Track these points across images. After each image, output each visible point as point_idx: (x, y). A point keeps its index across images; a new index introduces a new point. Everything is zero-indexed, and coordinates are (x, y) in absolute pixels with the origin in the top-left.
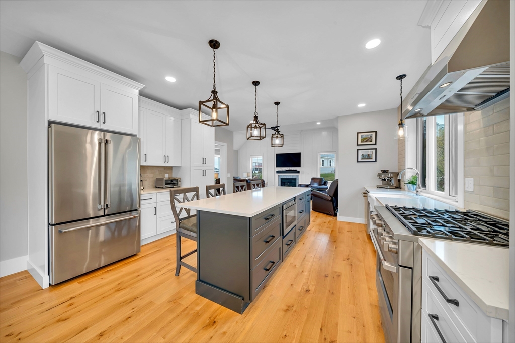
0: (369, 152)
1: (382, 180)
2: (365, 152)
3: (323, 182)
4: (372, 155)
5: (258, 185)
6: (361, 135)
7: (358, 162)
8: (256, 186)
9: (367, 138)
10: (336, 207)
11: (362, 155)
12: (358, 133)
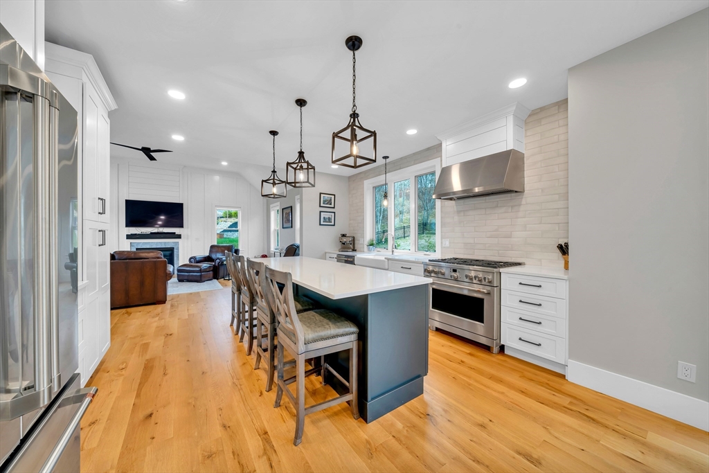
0: (329, 215)
1: (342, 243)
4: (331, 219)
6: (323, 197)
7: (320, 225)
9: (328, 200)
11: (324, 218)
12: (321, 194)
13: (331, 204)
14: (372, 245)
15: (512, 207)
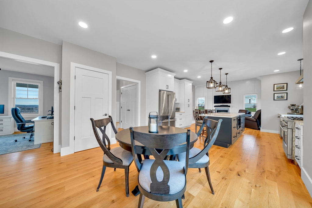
0: (283, 95)
1: (291, 110)
2: (280, 95)
3: (248, 112)
4: (284, 96)
5: (203, 112)
6: (277, 86)
7: (274, 100)
8: (203, 113)
10: (259, 124)
11: (277, 96)
12: (274, 85)
13: (284, 88)
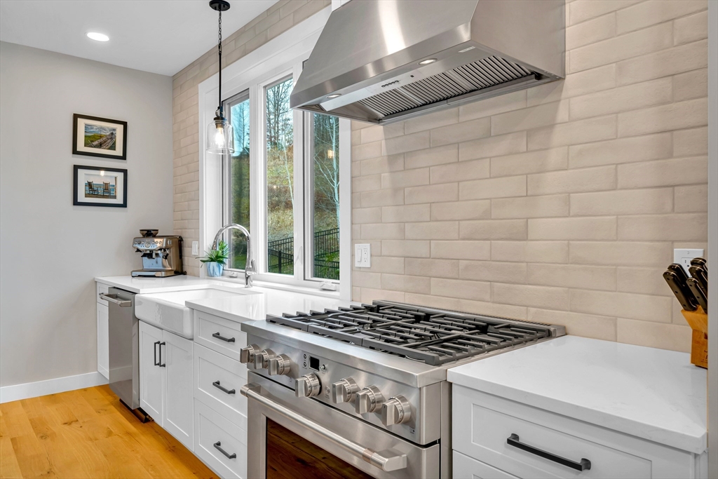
1: (144, 255)
2: (100, 178)
4: (115, 189)
6: (87, 126)
7: (76, 203)
9: (101, 137)
11: (90, 185)
12: (76, 117)
13: (113, 147)
14: (218, 259)
15: (530, 133)
